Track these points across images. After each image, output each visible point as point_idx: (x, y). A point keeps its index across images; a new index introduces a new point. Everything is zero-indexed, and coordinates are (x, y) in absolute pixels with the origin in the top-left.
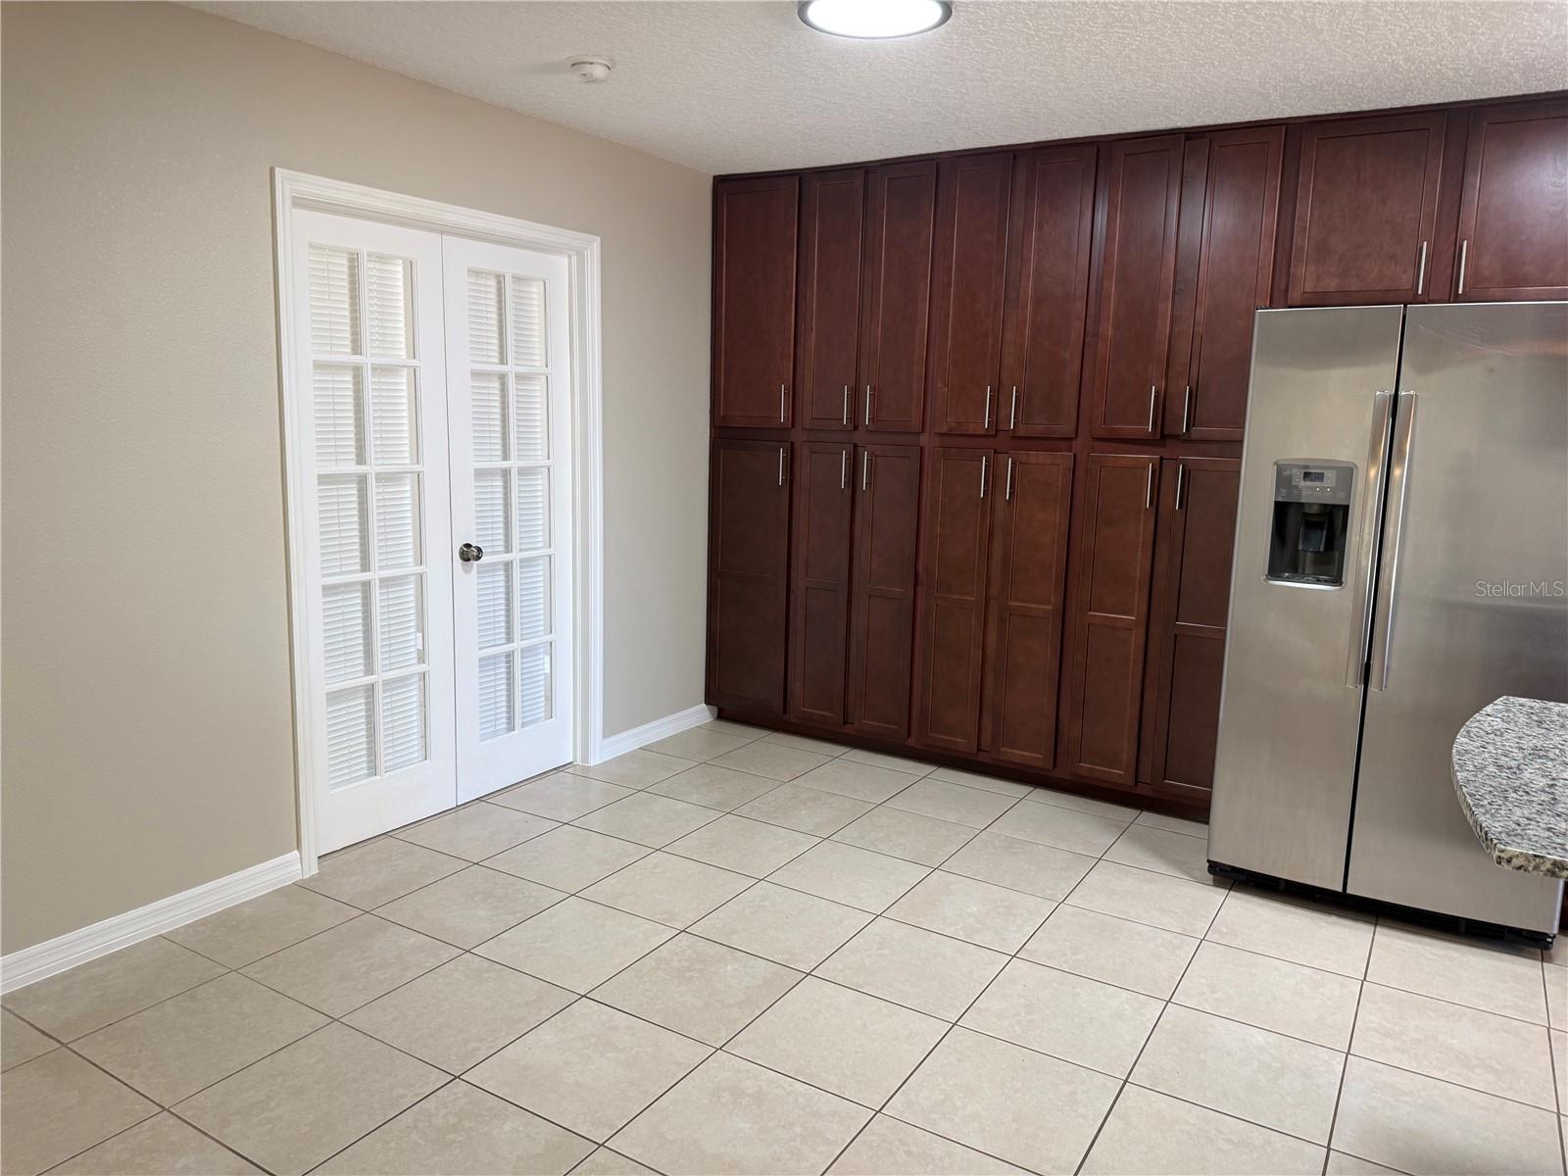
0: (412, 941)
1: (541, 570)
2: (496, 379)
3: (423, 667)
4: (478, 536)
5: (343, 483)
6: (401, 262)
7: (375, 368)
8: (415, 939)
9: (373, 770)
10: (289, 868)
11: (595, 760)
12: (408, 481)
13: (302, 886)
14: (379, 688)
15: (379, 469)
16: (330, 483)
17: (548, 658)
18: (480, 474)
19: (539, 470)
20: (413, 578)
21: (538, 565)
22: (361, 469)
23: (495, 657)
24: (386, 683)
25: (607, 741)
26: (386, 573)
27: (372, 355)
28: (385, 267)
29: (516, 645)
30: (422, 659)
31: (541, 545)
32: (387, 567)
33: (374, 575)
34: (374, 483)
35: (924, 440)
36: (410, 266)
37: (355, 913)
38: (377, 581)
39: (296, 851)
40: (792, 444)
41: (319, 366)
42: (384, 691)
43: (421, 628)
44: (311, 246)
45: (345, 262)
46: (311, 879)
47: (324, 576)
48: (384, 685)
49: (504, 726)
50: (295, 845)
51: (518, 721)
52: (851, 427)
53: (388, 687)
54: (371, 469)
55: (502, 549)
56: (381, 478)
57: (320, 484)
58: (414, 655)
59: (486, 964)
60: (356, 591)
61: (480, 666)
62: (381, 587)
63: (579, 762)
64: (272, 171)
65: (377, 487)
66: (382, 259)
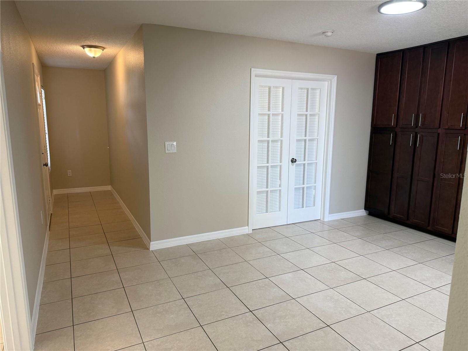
0: (267, 250)
1: (314, 166)
2: (305, 116)
3: (280, 188)
4: (296, 156)
5: (264, 142)
6: (281, 88)
7: (273, 115)
8: (268, 249)
9: (267, 212)
10: (245, 230)
11: (326, 220)
12: (280, 142)
13: (248, 235)
14: (269, 192)
15: (272, 139)
16: (261, 142)
17: (314, 191)
18: (298, 141)
19: (315, 140)
20: (279, 166)
21: (313, 165)
22: (268, 139)
23: (299, 188)
24: (271, 191)
25: (330, 215)
26: (272, 164)
27: (272, 111)
28: (277, 89)
29: (305, 186)
30: (280, 186)
31: (314, 160)
32: (273, 163)
33: (270, 165)
34: (271, 142)
35: (440, 131)
36: (283, 88)
37: (257, 242)
38: (270, 166)
39: (247, 227)
40: (396, 132)
41: (260, 114)
42: (270, 193)
43: (280, 179)
44: (260, 86)
45: (268, 89)
46: (250, 234)
47: (258, 164)
48: (270, 191)
49: (301, 206)
50: (247, 225)
51: (305, 206)
52: (415, 127)
53: (271, 192)
54: (270, 139)
55: (303, 160)
56: (273, 141)
57: (258, 142)
58: (278, 185)
59: (282, 258)
60: (265, 168)
61: (295, 190)
62: (271, 168)
63: (322, 219)
64: (251, 69)
65: (271, 143)
66: (277, 87)
